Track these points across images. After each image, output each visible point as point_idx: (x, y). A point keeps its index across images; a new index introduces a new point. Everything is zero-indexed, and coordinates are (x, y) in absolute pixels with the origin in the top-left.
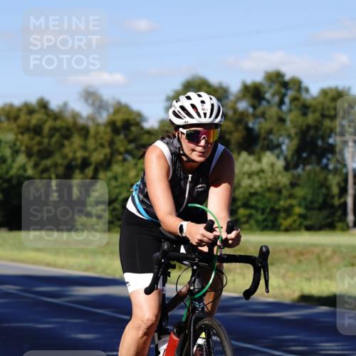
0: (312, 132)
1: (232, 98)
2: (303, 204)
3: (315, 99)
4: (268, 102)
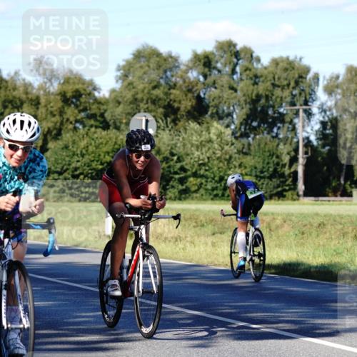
0: (263, 101)
1: (183, 67)
2: (254, 173)
3: (266, 68)
4: (219, 71)
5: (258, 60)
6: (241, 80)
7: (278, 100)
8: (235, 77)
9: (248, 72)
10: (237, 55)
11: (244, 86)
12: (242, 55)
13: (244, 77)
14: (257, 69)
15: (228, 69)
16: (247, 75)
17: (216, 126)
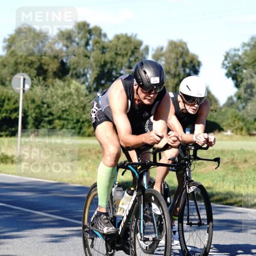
5: (105, 36)
6: (93, 50)
7: (120, 65)
8: (89, 48)
9: (98, 44)
10: (90, 32)
11: (95, 55)
12: (94, 32)
13: (95, 48)
14: (104, 42)
15: (83, 42)
16: (97, 47)
17: (75, 83)
